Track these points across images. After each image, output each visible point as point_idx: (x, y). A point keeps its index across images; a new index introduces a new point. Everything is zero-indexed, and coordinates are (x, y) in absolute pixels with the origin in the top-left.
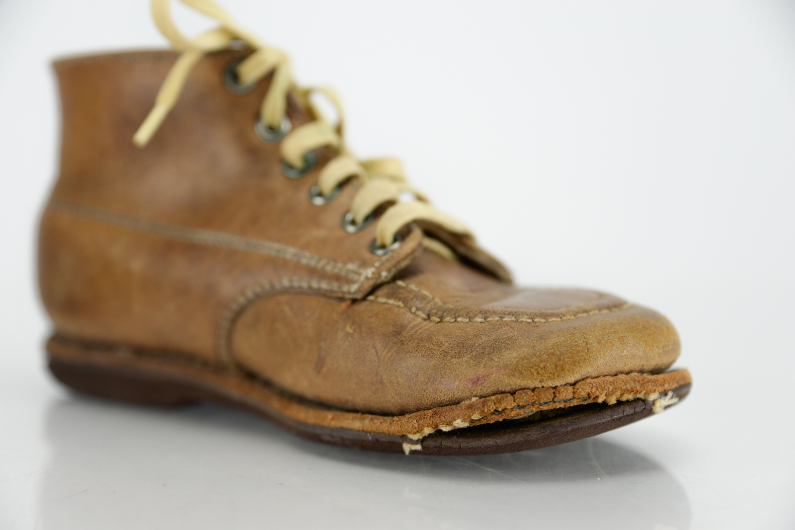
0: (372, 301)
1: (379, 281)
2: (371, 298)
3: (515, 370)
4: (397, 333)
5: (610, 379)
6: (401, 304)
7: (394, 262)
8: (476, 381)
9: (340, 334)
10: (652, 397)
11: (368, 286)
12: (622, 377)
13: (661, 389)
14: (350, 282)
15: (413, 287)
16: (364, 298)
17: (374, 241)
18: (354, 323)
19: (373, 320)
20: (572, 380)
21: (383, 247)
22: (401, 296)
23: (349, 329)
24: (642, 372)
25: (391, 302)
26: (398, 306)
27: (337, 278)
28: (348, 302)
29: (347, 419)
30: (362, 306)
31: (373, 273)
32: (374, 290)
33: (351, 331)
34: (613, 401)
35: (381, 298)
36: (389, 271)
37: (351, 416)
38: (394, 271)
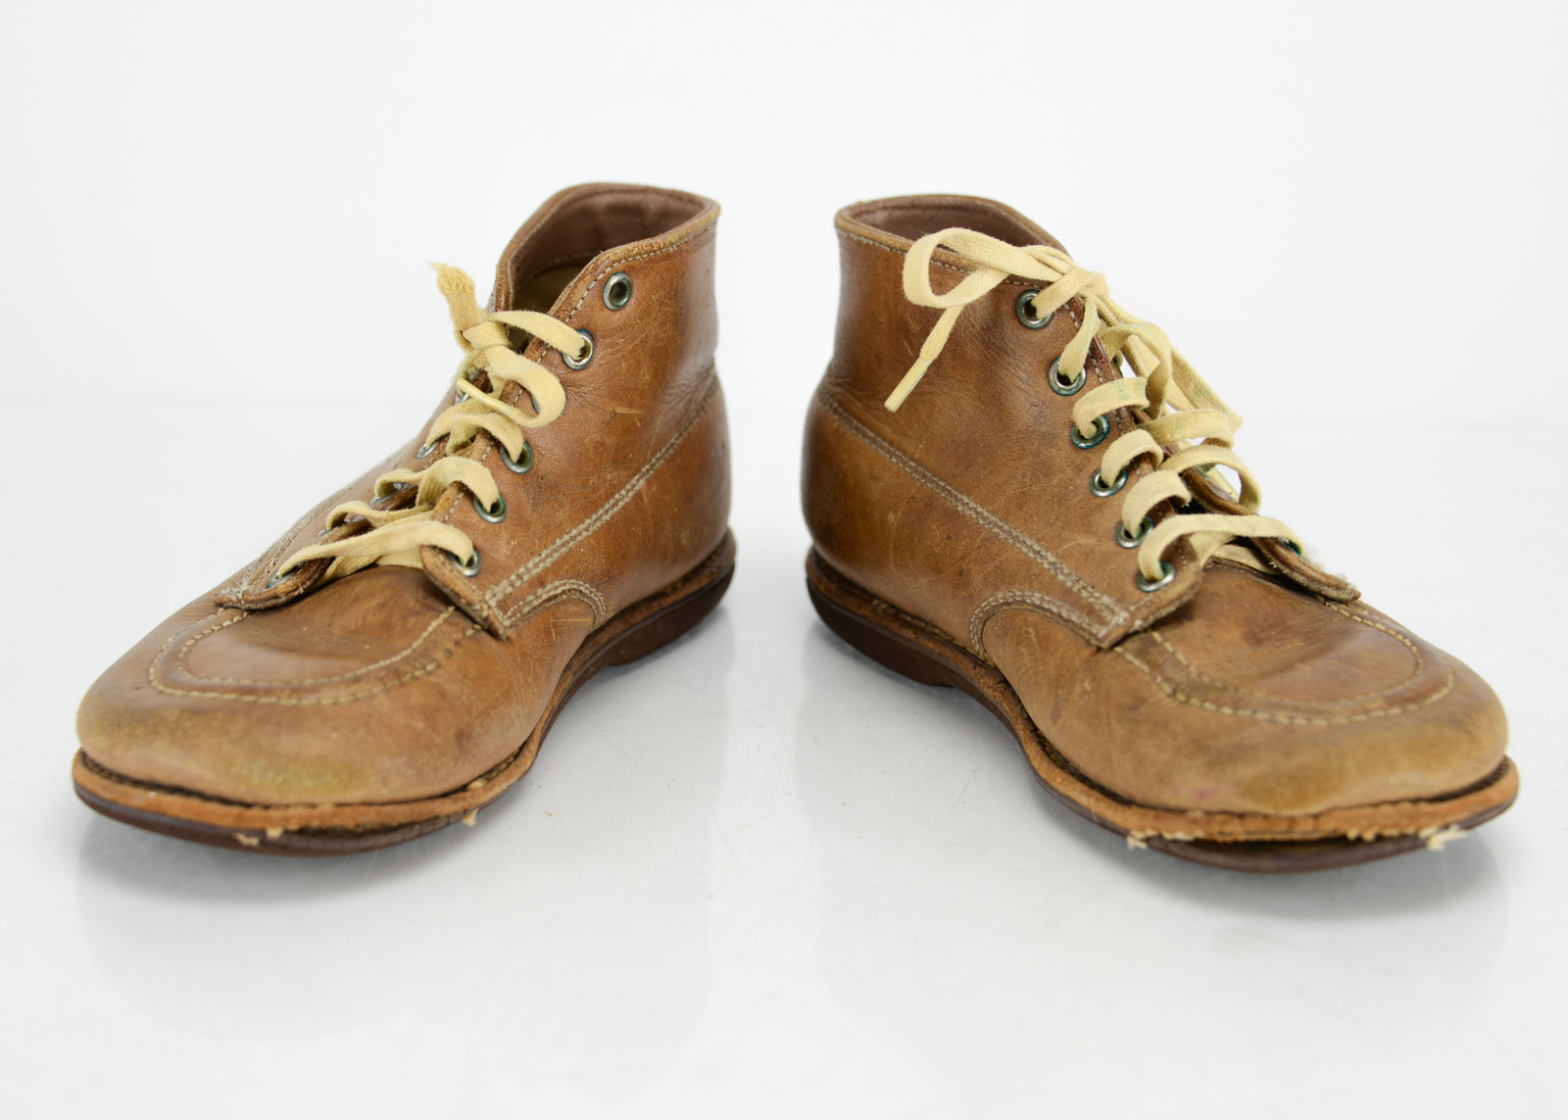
0: (1119, 654)
1: (1131, 630)
2: (1119, 649)
3: (1248, 790)
4: (1134, 708)
5: (1367, 811)
6: (1145, 668)
7: (1153, 608)
8: (1202, 794)
9: (1078, 688)
10: (1424, 833)
11: (1117, 634)
12: (1386, 809)
13: (1441, 822)
14: (1103, 623)
15: (1168, 646)
16: (1112, 647)
17: (1139, 574)
18: (1093, 679)
19: (1113, 681)
20: (1314, 809)
21: (1152, 581)
22: (1149, 657)
23: (1087, 686)
24: (1416, 801)
25: (1137, 662)
26: (1143, 671)
27: (1090, 611)
28: (1094, 649)
29: (1075, 789)
30: (1105, 659)
31: (1125, 620)
32: (1126, 637)
33: (1089, 688)
34: (1369, 836)
35: (1128, 653)
36: (1145, 619)
37: (1079, 786)
38: (1151, 619)
